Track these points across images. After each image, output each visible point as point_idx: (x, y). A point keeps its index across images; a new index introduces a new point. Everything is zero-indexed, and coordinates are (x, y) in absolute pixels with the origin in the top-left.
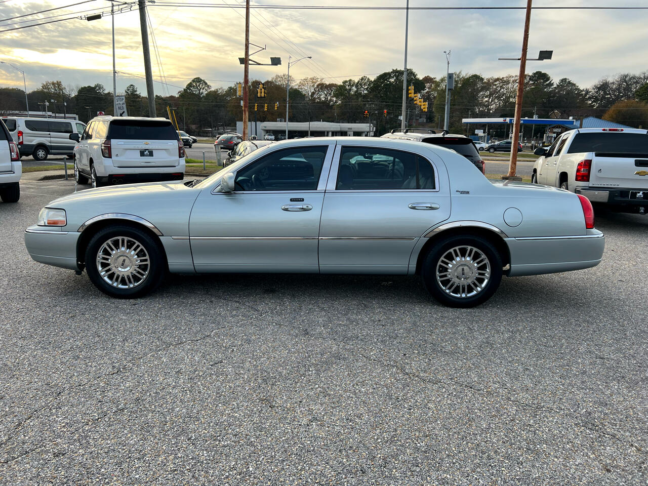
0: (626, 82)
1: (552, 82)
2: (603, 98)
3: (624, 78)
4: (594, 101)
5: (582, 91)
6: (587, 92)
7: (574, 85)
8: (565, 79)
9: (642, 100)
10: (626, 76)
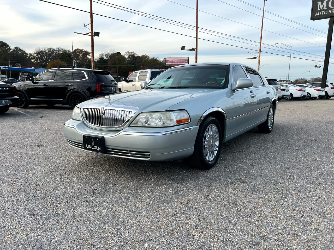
0: (51, 51)
1: (10, 48)
2: (40, 59)
3: (50, 50)
4: (36, 60)
5: (28, 54)
6: (31, 55)
7: (22, 51)
8: (17, 47)
9: (62, 61)
10: (51, 49)
